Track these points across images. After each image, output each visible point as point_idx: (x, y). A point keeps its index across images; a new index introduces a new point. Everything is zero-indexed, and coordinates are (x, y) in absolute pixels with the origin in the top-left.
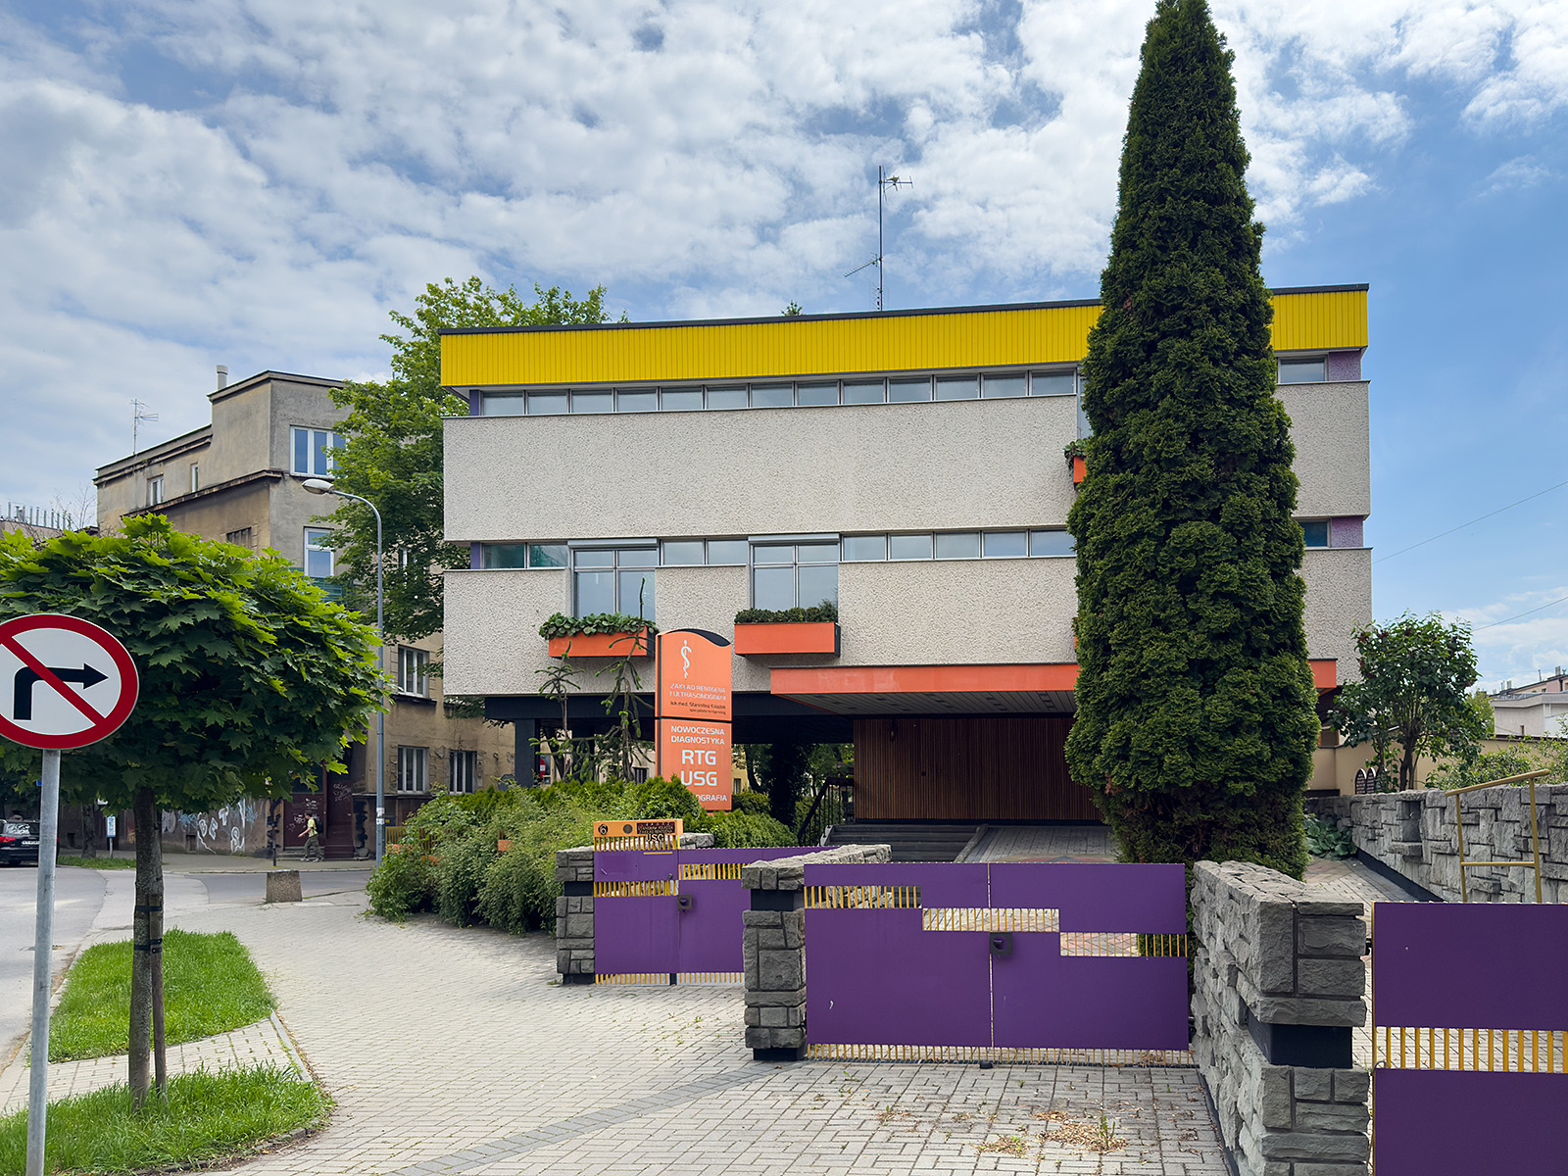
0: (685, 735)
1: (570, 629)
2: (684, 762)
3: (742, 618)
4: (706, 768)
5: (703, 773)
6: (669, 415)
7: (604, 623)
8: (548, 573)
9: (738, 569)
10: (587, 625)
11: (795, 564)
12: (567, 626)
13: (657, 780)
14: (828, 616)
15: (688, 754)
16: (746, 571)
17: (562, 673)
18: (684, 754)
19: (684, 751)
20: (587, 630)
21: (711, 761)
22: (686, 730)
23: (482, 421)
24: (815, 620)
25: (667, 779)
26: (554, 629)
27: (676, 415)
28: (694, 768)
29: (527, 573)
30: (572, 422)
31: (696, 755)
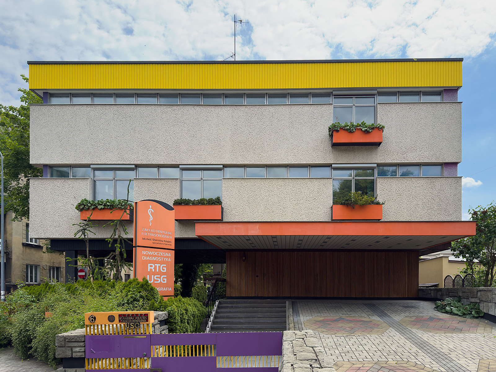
0: (150, 256)
1: (91, 206)
2: (149, 271)
3: (177, 202)
4: (160, 273)
5: (159, 276)
6: (141, 106)
7: (108, 204)
8: (81, 180)
9: (175, 180)
10: (100, 205)
11: (202, 179)
12: (89, 205)
13: (134, 280)
14: (218, 203)
15: (151, 266)
16: (178, 181)
17: (87, 227)
18: (149, 266)
19: (149, 265)
20: (100, 207)
21: (164, 270)
22: (151, 253)
23: (49, 107)
24: (212, 204)
25: (140, 280)
26: (83, 206)
27: (144, 106)
28: (155, 273)
29: (70, 180)
30: (93, 108)
31: (156, 267)
